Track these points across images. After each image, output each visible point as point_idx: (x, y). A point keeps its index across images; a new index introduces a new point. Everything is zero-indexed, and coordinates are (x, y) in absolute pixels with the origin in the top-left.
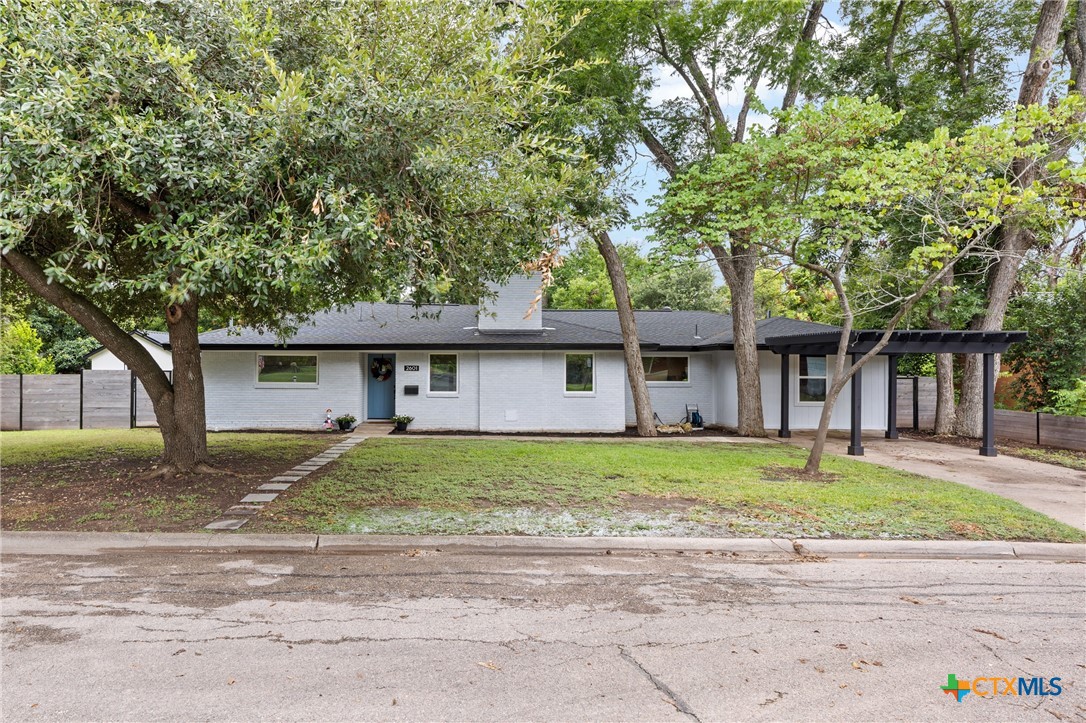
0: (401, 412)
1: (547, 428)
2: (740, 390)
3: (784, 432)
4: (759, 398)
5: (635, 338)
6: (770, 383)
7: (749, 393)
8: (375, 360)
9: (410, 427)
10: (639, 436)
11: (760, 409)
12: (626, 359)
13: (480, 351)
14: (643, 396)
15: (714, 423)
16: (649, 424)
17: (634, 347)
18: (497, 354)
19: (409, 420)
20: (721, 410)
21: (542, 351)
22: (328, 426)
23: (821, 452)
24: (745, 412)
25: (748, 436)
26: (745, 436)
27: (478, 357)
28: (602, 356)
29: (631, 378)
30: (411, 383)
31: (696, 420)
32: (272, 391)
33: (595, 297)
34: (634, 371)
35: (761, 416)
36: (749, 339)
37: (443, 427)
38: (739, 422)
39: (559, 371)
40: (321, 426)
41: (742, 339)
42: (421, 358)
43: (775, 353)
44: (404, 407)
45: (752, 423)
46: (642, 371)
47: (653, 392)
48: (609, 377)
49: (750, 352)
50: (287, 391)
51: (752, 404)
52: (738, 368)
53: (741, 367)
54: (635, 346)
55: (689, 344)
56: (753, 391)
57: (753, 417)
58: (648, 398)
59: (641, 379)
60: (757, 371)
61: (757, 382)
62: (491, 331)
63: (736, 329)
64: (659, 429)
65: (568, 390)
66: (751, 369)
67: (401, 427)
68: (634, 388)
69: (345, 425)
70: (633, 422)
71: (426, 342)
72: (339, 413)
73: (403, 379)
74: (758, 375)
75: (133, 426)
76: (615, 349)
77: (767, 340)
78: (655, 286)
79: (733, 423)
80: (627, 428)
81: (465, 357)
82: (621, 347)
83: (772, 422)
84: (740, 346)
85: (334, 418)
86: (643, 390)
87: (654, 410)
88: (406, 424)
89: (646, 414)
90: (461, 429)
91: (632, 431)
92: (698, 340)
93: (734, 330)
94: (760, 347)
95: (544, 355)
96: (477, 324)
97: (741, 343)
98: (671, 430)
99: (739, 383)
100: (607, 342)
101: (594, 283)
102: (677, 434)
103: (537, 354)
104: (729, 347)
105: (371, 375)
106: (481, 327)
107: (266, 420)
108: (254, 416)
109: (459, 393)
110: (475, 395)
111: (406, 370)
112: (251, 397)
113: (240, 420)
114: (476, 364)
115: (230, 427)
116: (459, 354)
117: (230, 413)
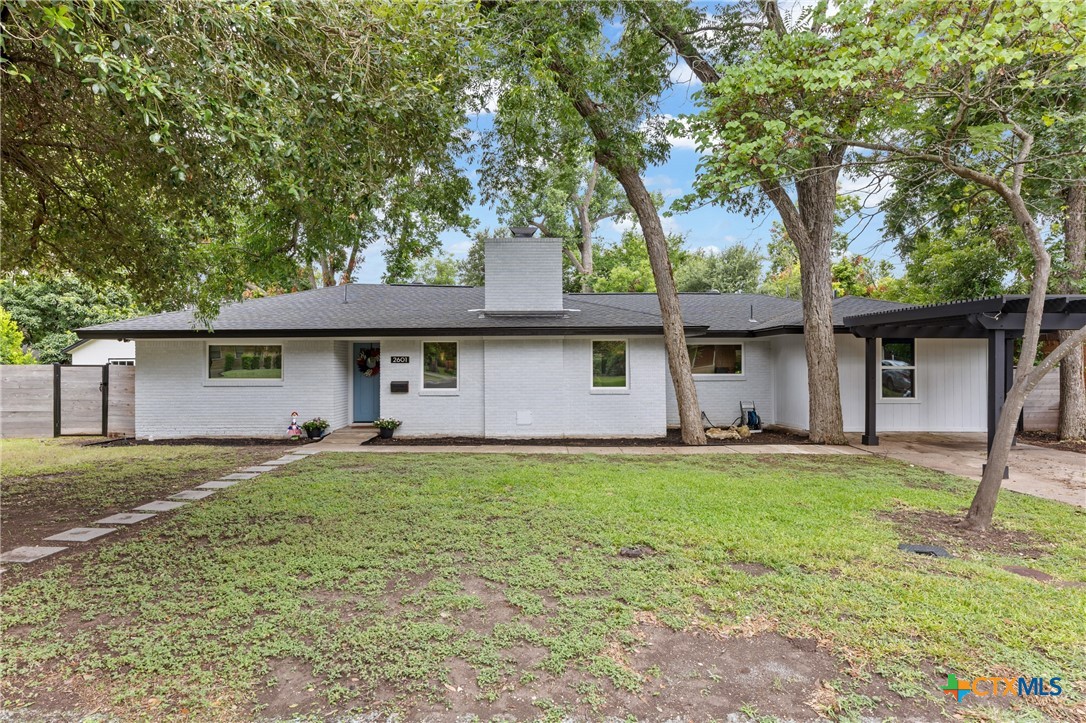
0: (386, 414)
1: (570, 433)
2: (812, 384)
3: (869, 437)
4: (837, 394)
5: (678, 317)
6: (851, 374)
7: (823, 390)
8: (361, 350)
9: (397, 434)
10: (683, 444)
11: (838, 409)
12: (666, 347)
13: (485, 338)
14: (688, 393)
15: (773, 423)
16: (696, 429)
17: (676, 331)
18: (505, 342)
19: (395, 425)
20: (782, 408)
21: (562, 337)
22: (292, 433)
23: (996, 492)
24: (820, 412)
25: (823, 443)
26: (820, 443)
27: (482, 345)
28: (636, 343)
29: (673, 370)
30: (399, 378)
31: (752, 420)
32: (226, 389)
33: (637, 286)
34: (677, 361)
35: (840, 418)
36: (825, 318)
37: (440, 432)
38: (811, 425)
39: (584, 361)
40: (284, 433)
41: (815, 319)
42: (412, 347)
43: (858, 336)
44: (390, 408)
45: (829, 426)
46: (687, 361)
47: (700, 387)
48: (647, 369)
49: (826, 334)
50: (244, 389)
51: (829, 402)
52: (809, 357)
53: (814, 354)
54: (678, 328)
55: (744, 328)
56: (829, 385)
57: (830, 418)
58: (695, 395)
59: (685, 371)
60: (834, 360)
61: (834, 374)
62: (499, 313)
63: (807, 306)
64: (709, 434)
65: (595, 384)
66: (827, 357)
67: (386, 434)
68: (677, 382)
69: (315, 432)
70: (676, 423)
71: (414, 326)
72: (306, 417)
73: (389, 373)
74: (835, 365)
75: (57, 433)
76: (652, 333)
77: (845, 320)
78: (700, 275)
79: (803, 424)
80: (670, 431)
81: (468, 345)
82: (659, 330)
83: (854, 424)
84: (812, 327)
85: (301, 424)
86: (688, 385)
87: (702, 409)
88: (391, 431)
89: (693, 416)
90: (462, 435)
91: (675, 436)
92: (754, 324)
93: (805, 306)
94: (837, 330)
95: (565, 342)
96: (483, 304)
97: (814, 324)
98: (724, 434)
99: (810, 376)
100: (643, 324)
101: (637, 273)
102: (731, 441)
103: (557, 341)
104: (798, 330)
105: (358, 369)
106: (487, 308)
107: (217, 426)
108: (203, 421)
109: (460, 390)
110: (480, 393)
111: (392, 362)
112: (198, 397)
113: (185, 426)
114: (480, 354)
115: (172, 435)
116: (459, 341)
117: (172, 417)
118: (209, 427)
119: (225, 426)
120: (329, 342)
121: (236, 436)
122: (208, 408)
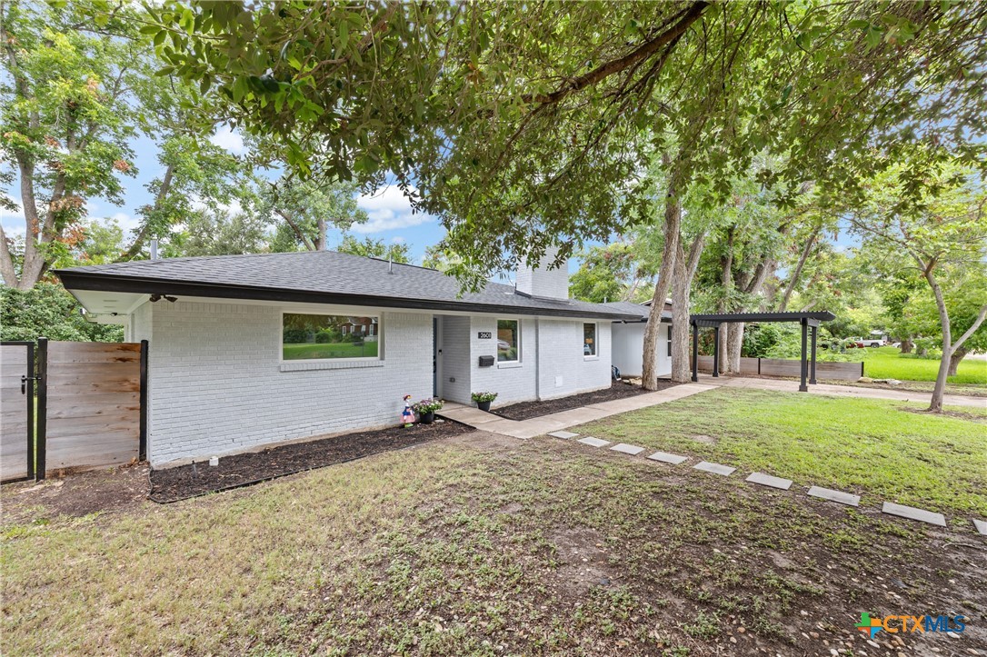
13: (539, 318)
24: (684, 366)
27: (536, 322)
28: (602, 325)
30: (485, 353)
32: (312, 374)
37: (511, 400)
39: (581, 338)
42: (491, 323)
44: (478, 381)
48: (606, 343)
52: (679, 335)
62: (539, 298)
67: (485, 407)
73: (477, 348)
81: (526, 323)
90: (524, 400)
103: (572, 322)
107: (301, 426)
108: (279, 421)
109: (521, 362)
110: (534, 364)
111: (479, 337)
112: (273, 387)
113: (250, 433)
114: (534, 331)
115: (229, 450)
116: (520, 320)
117: (229, 423)
118: (288, 428)
119: (314, 424)
120: (429, 315)
121: (329, 435)
122: (287, 403)
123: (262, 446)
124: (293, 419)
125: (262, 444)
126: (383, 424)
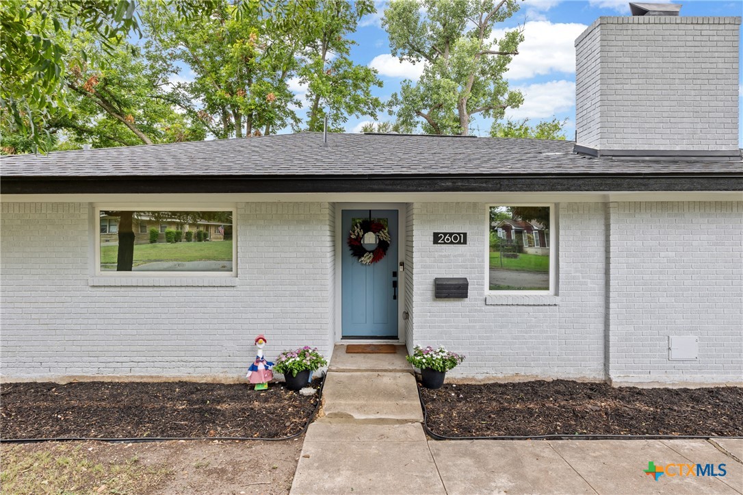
8: (355, 222)
18: (649, 206)
22: (258, 377)
27: (603, 211)
30: (450, 272)
32: (130, 292)
37: (522, 371)
42: (470, 213)
44: (432, 326)
50: (164, 292)
62: (625, 154)
67: (433, 380)
73: (429, 262)
81: (574, 212)
85: (272, 359)
88: (443, 374)
90: (563, 377)
105: (349, 252)
107: (117, 359)
108: (90, 348)
109: (557, 294)
110: (599, 300)
111: (436, 242)
112: (82, 305)
113: (58, 359)
114: (601, 228)
115: (36, 375)
116: (557, 205)
117: (36, 343)
118: (101, 359)
119: (132, 359)
120: (319, 204)
121: (152, 377)
122: (99, 327)
123: (70, 377)
124: (106, 348)
125: (70, 374)
126: (235, 376)
